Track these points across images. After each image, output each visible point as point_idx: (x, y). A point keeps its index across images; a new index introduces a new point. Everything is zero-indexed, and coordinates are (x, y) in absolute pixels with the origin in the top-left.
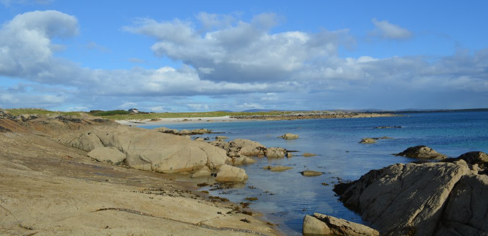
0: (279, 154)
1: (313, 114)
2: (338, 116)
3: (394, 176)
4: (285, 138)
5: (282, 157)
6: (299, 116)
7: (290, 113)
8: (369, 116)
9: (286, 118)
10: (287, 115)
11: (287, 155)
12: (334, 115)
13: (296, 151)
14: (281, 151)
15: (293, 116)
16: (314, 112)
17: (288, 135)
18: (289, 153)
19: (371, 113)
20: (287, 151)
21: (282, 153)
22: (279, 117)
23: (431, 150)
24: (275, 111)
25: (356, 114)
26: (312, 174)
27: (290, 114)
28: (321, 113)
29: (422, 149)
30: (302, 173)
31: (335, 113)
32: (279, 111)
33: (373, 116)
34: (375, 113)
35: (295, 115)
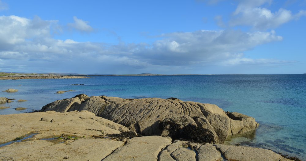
0: (2, 101)
1: (32, 75)
2: (50, 77)
3: (54, 105)
4: (8, 92)
5: (5, 103)
6: (22, 77)
7: (14, 74)
8: (70, 78)
9: (11, 78)
10: (12, 76)
11: (7, 102)
12: (47, 76)
13: (14, 99)
14: (4, 99)
15: (17, 77)
16: (33, 74)
17: (10, 90)
18: (9, 100)
19: (72, 76)
20: (8, 99)
21: (5, 100)
22: (5, 77)
23: (86, 96)
24: (2, 73)
25: (62, 76)
26: (21, 109)
27: (14, 76)
28: (38, 75)
29: (83, 95)
30: (16, 109)
31: (48, 75)
32: (6, 73)
33: (72, 78)
34: (75, 75)
35: (18, 76)
